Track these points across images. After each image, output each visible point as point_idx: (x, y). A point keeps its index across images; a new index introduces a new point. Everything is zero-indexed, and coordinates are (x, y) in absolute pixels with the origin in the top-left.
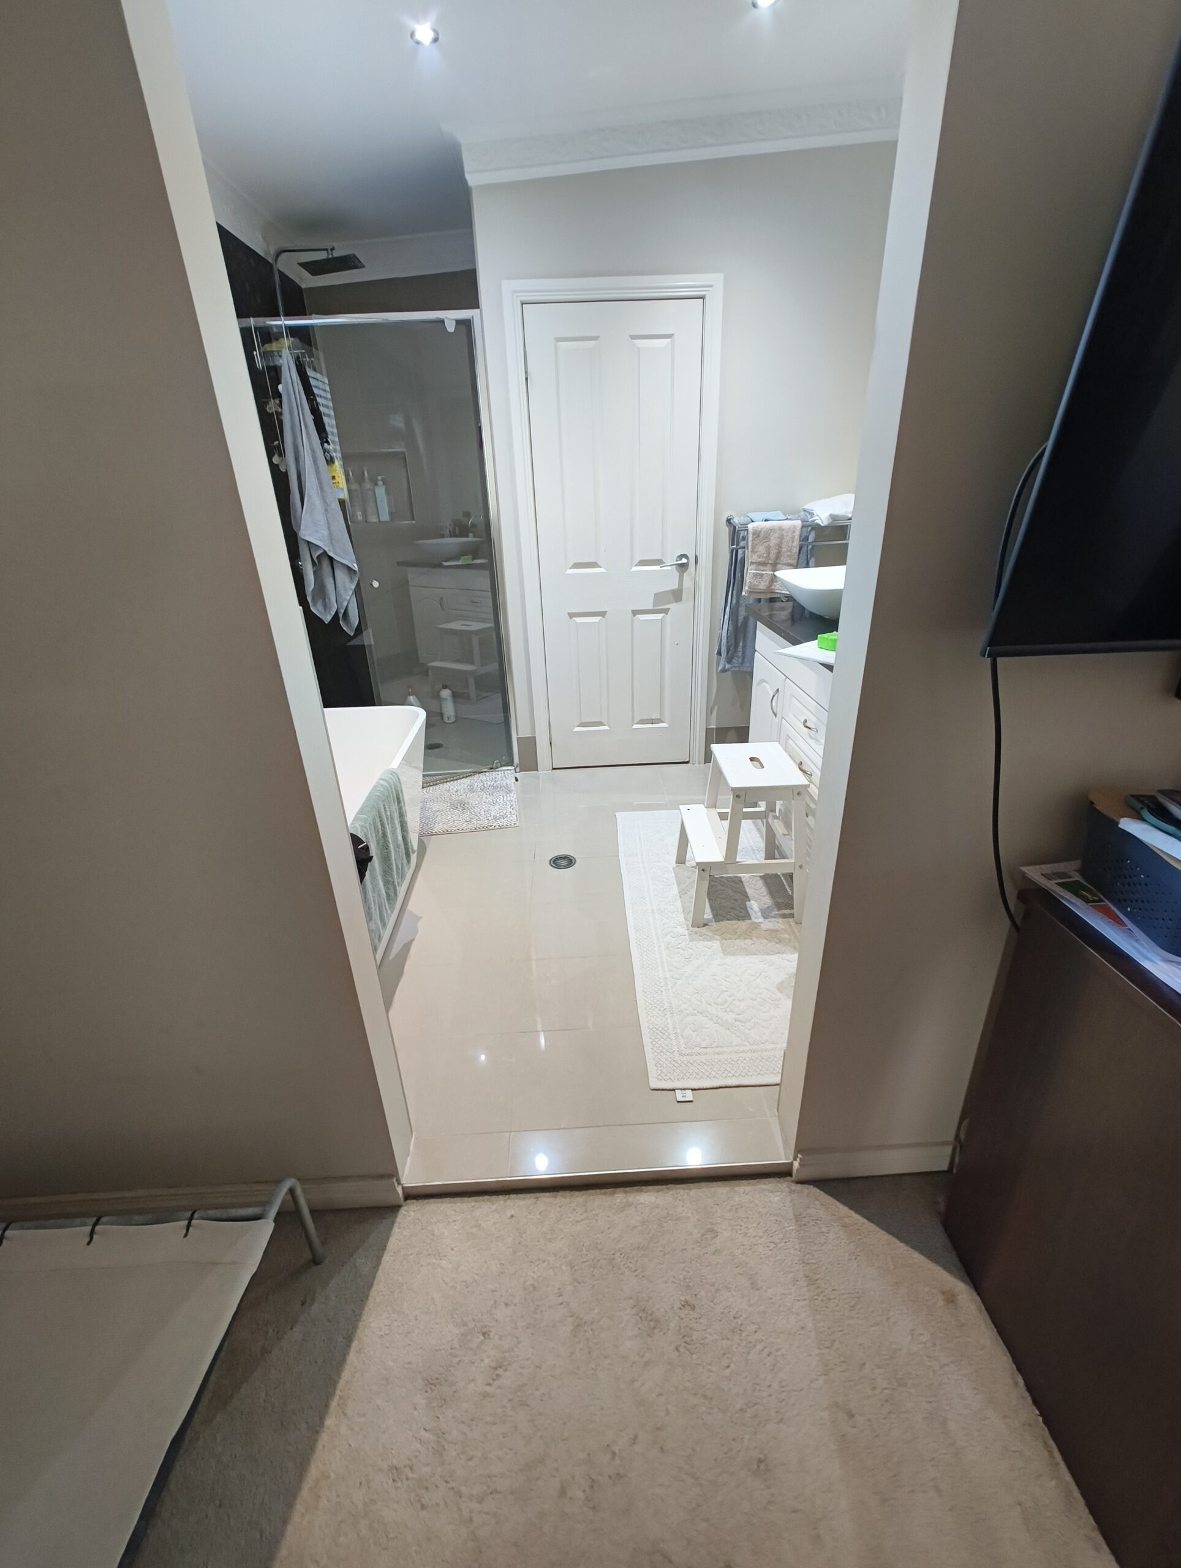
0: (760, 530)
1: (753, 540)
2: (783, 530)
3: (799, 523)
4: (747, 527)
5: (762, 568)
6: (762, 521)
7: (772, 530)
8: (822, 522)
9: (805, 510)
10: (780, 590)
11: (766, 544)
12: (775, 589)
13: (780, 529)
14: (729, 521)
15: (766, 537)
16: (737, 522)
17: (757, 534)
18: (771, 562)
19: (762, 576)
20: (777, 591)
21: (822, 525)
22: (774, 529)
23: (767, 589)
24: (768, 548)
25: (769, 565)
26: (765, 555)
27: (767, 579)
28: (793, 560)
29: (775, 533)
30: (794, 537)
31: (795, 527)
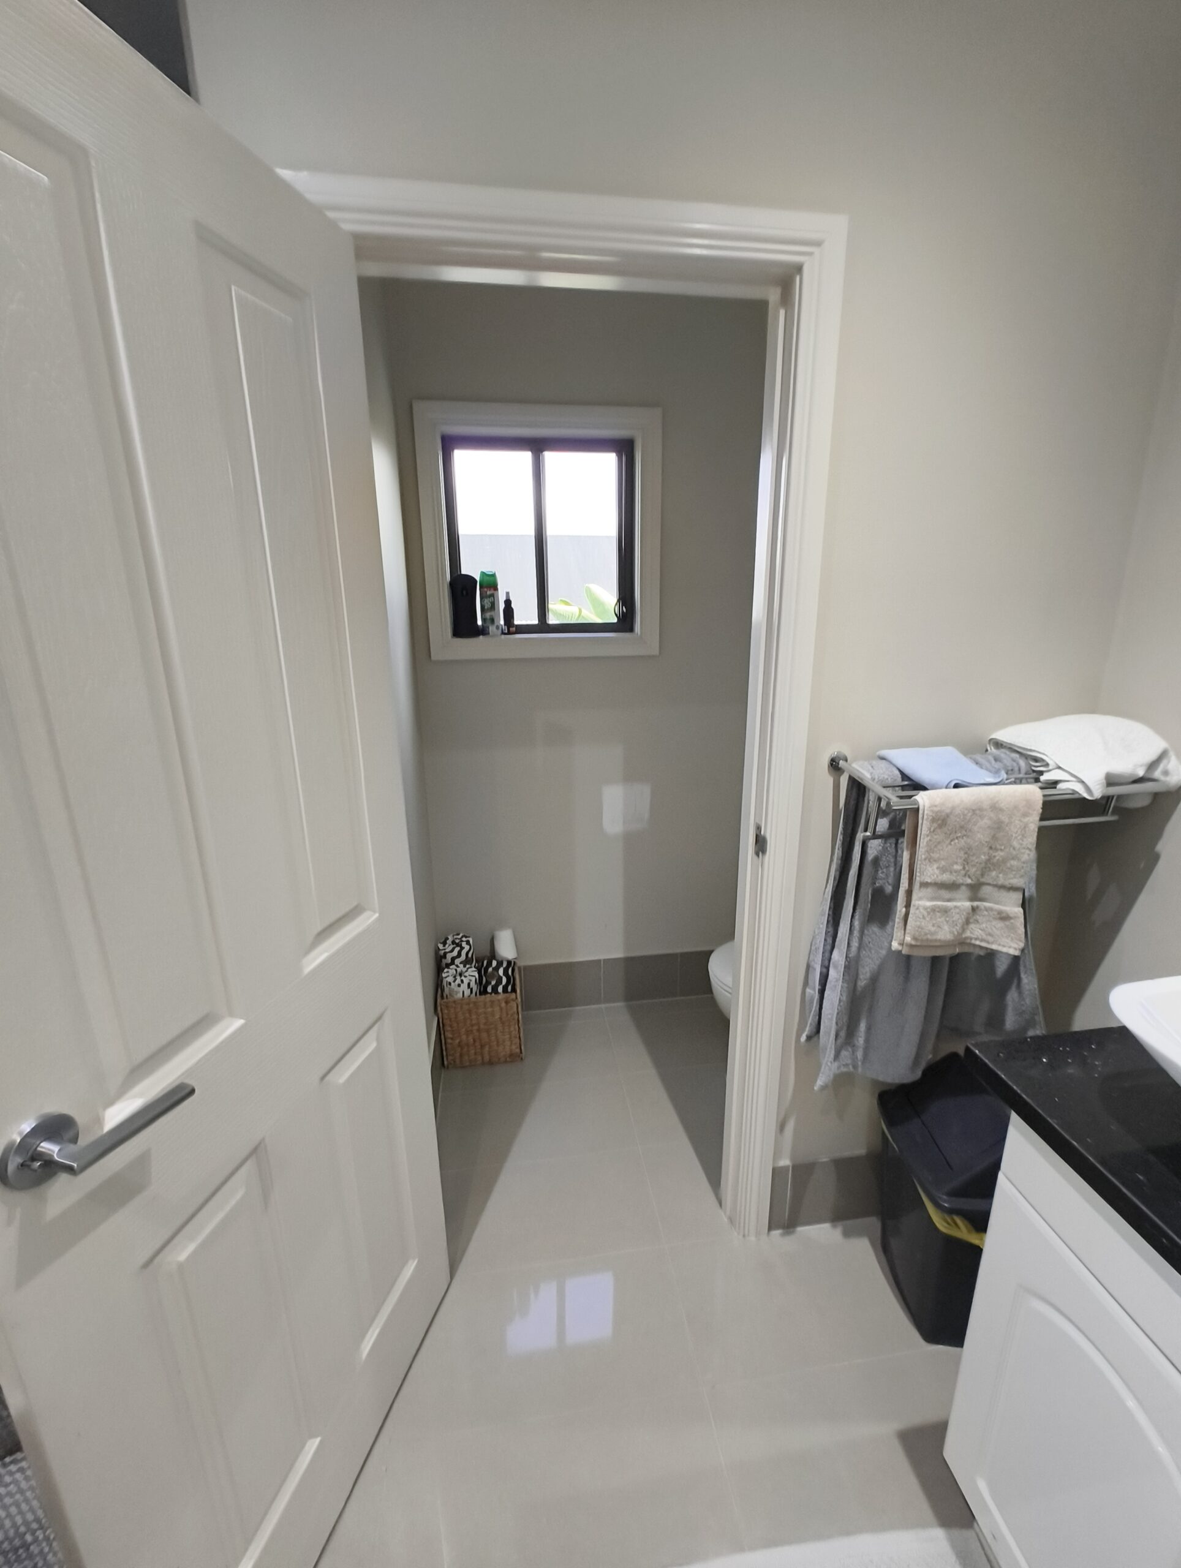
0: (948, 811)
1: (932, 832)
2: (1001, 810)
3: (1033, 793)
4: (916, 802)
5: (945, 894)
6: (947, 787)
7: (976, 811)
8: (1088, 789)
9: (998, 744)
10: (982, 940)
11: (962, 842)
12: (971, 939)
13: (995, 807)
14: (835, 765)
15: (962, 827)
16: (868, 776)
17: (941, 820)
18: (969, 881)
19: (945, 911)
20: (978, 943)
21: (1086, 795)
22: (981, 809)
23: (953, 940)
24: (968, 851)
25: (963, 888)
26: (956, 867)
27: (959, 919)
28: (1022, 876)
29: (982, 817)
30: (1026, 826)
31: (1029, 804)
